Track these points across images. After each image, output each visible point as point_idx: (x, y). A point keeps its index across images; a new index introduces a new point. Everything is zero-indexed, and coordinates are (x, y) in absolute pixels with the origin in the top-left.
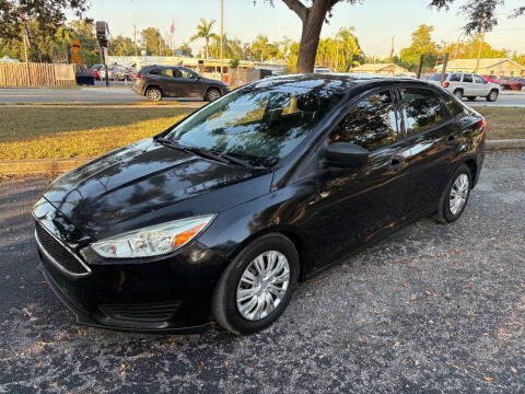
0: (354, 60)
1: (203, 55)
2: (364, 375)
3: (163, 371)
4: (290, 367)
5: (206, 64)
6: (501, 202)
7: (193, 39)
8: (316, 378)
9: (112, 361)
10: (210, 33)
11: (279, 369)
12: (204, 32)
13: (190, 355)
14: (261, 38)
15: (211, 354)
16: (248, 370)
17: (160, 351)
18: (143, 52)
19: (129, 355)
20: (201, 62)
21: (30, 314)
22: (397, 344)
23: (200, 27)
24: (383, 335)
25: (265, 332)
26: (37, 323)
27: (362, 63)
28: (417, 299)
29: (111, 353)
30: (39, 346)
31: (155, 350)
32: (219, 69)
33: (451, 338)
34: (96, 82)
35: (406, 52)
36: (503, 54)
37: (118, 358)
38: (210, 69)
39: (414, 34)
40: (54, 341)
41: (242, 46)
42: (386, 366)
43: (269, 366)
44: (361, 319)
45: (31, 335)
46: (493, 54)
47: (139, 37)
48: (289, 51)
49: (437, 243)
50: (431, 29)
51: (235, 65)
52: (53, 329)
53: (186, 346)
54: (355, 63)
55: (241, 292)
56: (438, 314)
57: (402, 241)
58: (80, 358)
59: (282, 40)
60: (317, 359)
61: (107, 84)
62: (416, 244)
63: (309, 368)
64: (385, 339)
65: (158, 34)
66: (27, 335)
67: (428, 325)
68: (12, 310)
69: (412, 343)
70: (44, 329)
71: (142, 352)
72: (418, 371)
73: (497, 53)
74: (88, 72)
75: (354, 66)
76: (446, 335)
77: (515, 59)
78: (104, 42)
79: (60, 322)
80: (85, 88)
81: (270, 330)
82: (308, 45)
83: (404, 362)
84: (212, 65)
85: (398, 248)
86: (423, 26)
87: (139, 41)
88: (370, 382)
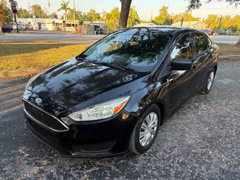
0: (135, 21)
1: (64, 18)
2: (203, 168)
3: (107, 176)
4: (168, 168)
5: (66, 23)
6: (223, 84)
7: (58, 10)
8: (182, 172)
9: (79, 173)
10: (67, 7)
11: (163, 170)
12: (64, 7)
13: (118, 167)
14: (92, 10)
15: (127, 165)
16: (149, 171)
17: (101, 166)
18: (34, 16)
19: (86, 169)
20: (64, 22)
21: (23, 152)
22: (211, 152)
23: (62, 5)
24: (202, 148)
25: (148, 151)
26: (29, 157)
27: (139, 23)
28: (209, 130)
29: (76, 169)
30: (35, 170)
31: (99, 166)
32: (73, 25)
33: (232, 147)
34: (12, 31)
35: (157, 18)
36: (198, 19)
37: (81, 172)
38: (69, 25)
39: (161, 10)
40: (43, 166)
41: (82, 14)
42: (211, 163)
43: (158, 168)
44: (189, 141)
45: (29, 164)
46: (193, 19)
47: (31, 9)
48: (105, 17)
49: (205, 104)
50: (167, 8)
51: (81, 23)
52: (40, 159)
53: (113, 162)
54: (136, 23)
55: (141, 133)
56: (221, 136)
57: (190, 103)
58: (61, 174)
59: (102, 12)
60: (178, 162)
61: (18, 32)
62: (197, 104)
63: (177, 168)
64: (204, 150)
65: (40, 8)
66: (27, 164)
67: (219, 142)
68: (13, 151)
69: (216, 151)
70: (35, 160)
71: (92, 167)
72: (225, 164)
73: (195, 19)
74: (7, 26)
75: (135, 24)
76: (230, 146)
77: (204, 21)
78: (15, 11)
79: (42, 155)
80: (7, 34)
81: (150, 150)
82: (124, 13)
83: (217, 160)
84: (69, 23)
85: (189, 107)
86: (164, 7)
87: (30, 11)
88: (207, 171)
